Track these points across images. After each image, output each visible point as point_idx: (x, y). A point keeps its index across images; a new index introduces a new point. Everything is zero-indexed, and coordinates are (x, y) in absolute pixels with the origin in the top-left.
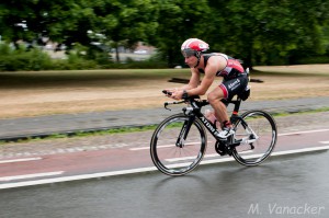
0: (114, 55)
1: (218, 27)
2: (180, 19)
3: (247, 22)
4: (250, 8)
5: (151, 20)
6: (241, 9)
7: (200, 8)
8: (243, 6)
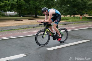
0: (6, 14)
1: (28, 7)
2: (17, 6)
3: (34, 6)
4: (35, 3)
5: (9, 6)
6: (33, 3)
7: (22, 3)
8: (33, 2)
